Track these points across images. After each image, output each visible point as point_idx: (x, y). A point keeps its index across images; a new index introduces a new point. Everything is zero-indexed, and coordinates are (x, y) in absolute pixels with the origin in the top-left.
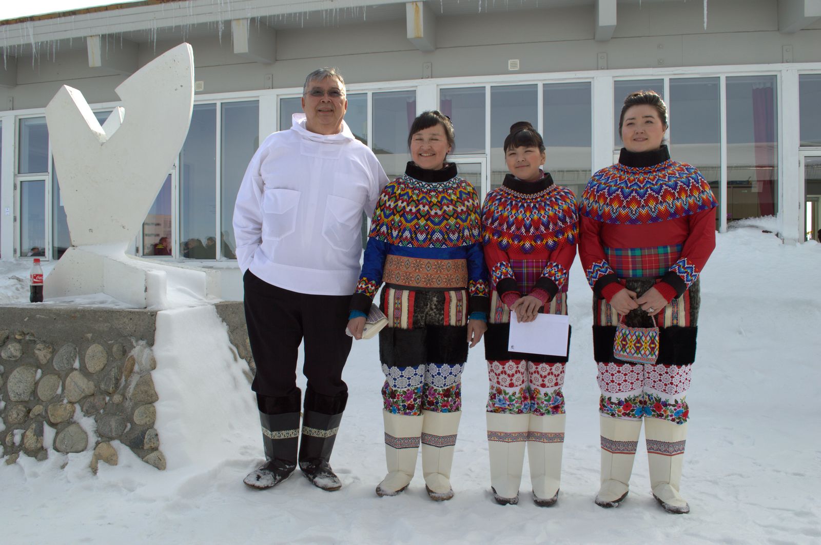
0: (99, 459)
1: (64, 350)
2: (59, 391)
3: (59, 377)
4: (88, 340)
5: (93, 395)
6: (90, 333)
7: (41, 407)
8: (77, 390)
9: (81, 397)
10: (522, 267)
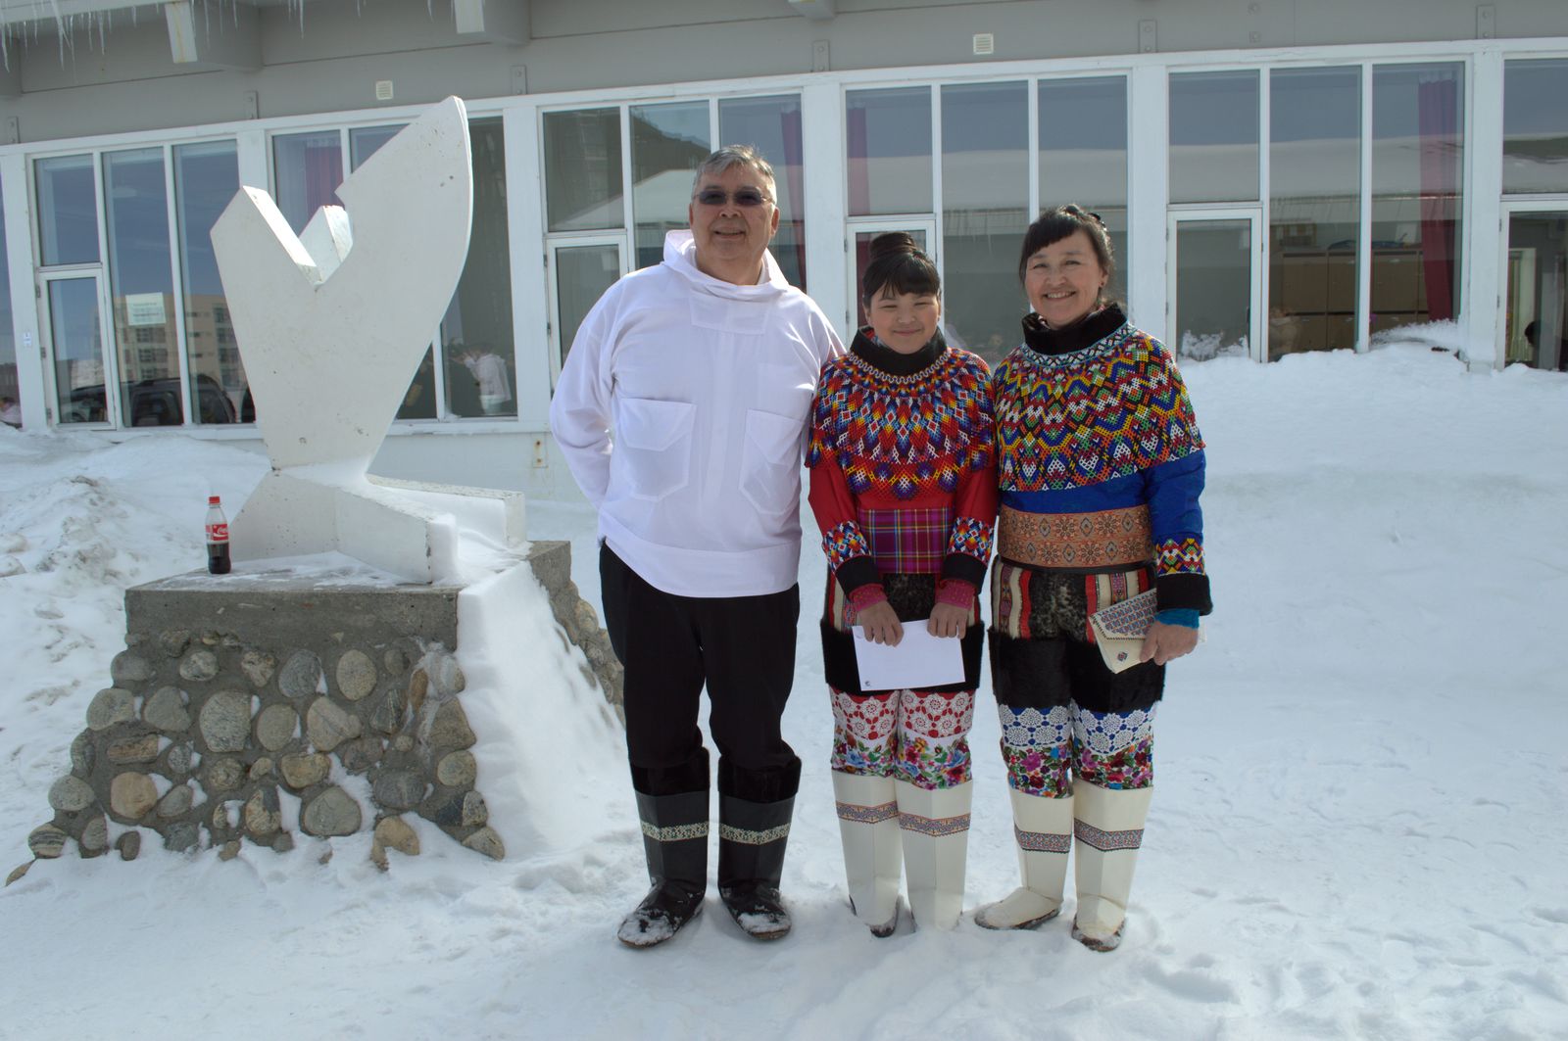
0: (386, 846)
1: (297, 662)
2: (297, 733)
3: (293, 708)
4: (336, 642)
5: (359, 737)
6: (340, 632)
7: (269, 761)
8: (329, 729)
9: (339, 741)
10: (891, 523)
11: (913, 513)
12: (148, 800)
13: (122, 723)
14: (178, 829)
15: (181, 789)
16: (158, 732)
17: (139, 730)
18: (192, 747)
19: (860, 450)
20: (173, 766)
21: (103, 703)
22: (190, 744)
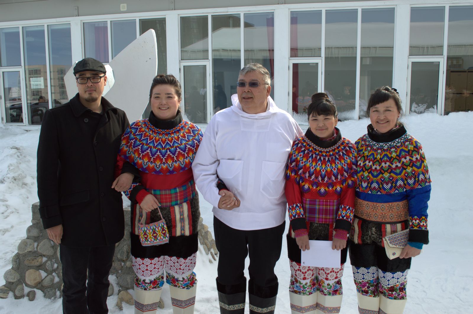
10: (315, 204)
11: (323, 201)
12: (38, 280)
13: (30, 252)
14: (49, 290)
15: (50, 276)
16: (42, 256)
17: (36, 254)
18: (54, 262)
19: (307, 176)
20: (47, 268)
21: (23, 244)
22: (54, 260)
